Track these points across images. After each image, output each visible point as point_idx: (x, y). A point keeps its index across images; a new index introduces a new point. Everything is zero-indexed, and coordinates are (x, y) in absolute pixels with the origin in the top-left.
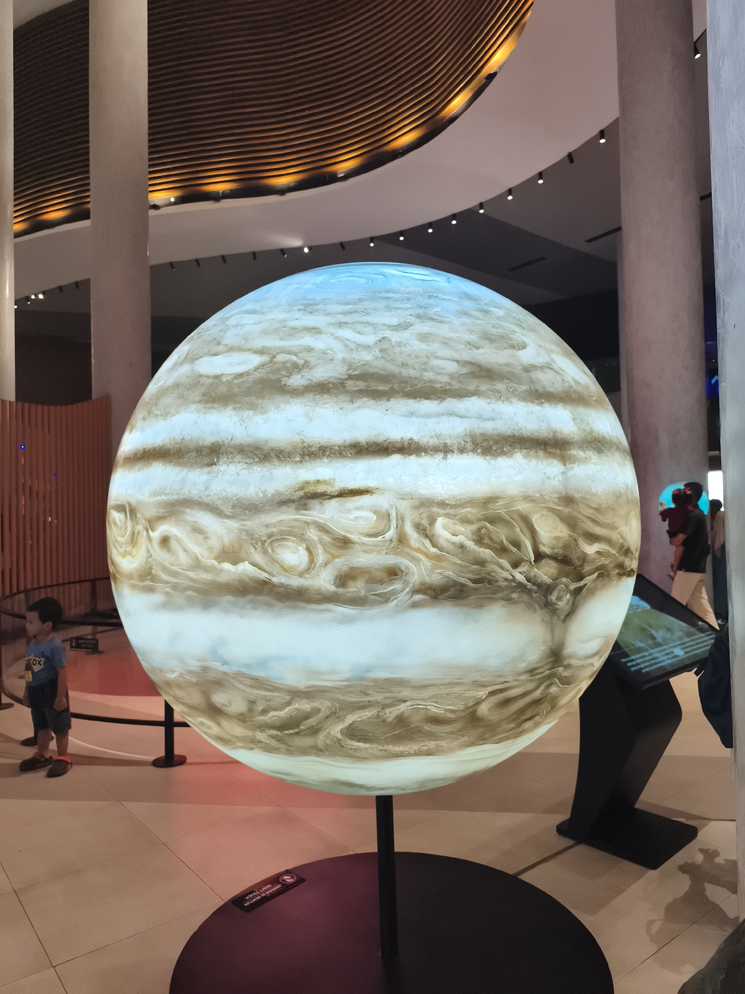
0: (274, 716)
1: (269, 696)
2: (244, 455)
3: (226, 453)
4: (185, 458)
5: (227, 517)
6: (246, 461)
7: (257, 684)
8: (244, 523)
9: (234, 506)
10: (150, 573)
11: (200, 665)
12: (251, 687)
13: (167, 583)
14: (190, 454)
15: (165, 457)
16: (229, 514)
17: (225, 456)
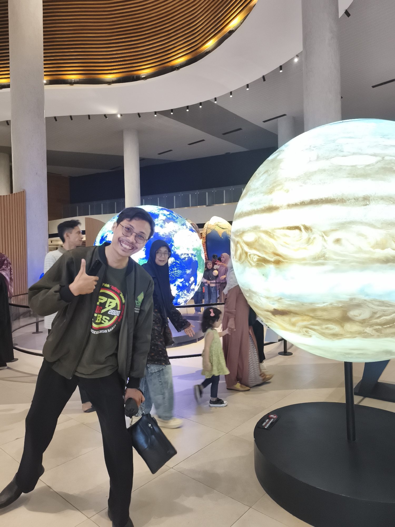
0: (384, 319)
1: (386, 309)
2: (384, 200)
3: (374, 200)
4: (347, 202)
5: (379, 228)
6: (386, 203)
7: (382, 304)
8: (388, 231)
9: (382, 223)
10: (324, 256)
11: (350, 298)
12: (378, 305)
13: (337, 260)
14: (351, 200)
15: (332, 202)
16: (380, 227)
17: (373, 201)
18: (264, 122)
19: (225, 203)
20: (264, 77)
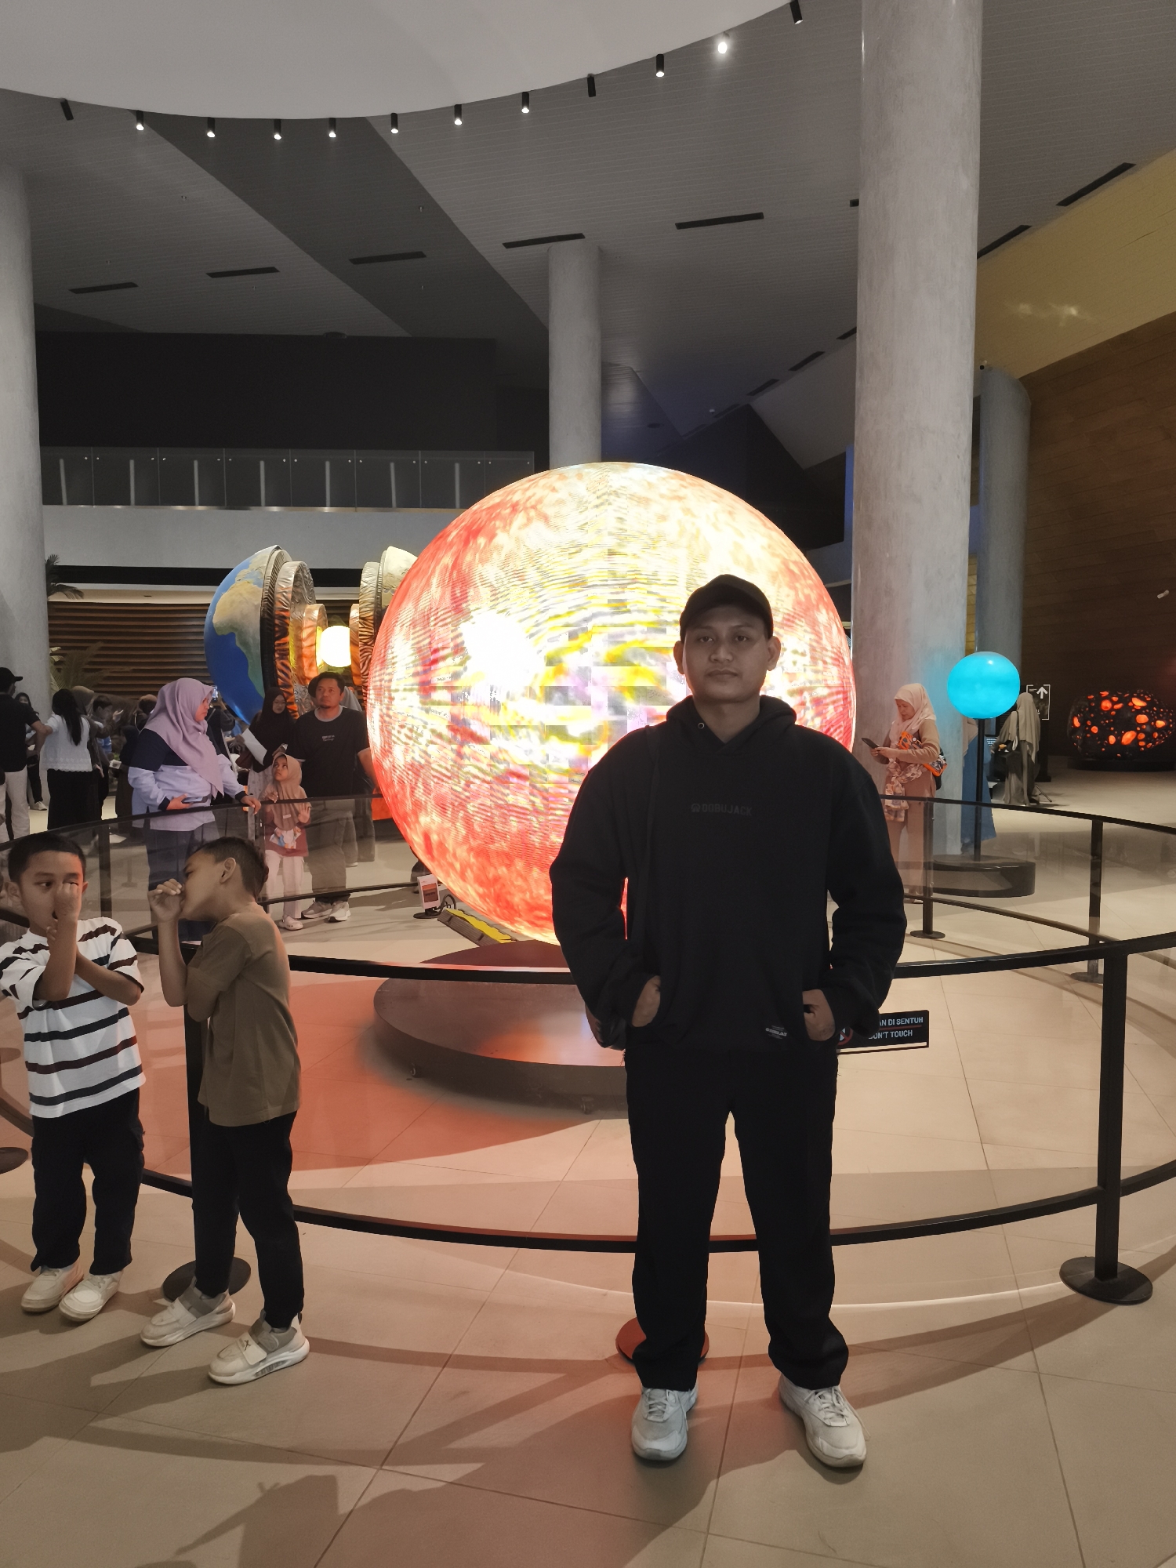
18: (508, 245)
19: (331, 506)
20: (591, 79)
